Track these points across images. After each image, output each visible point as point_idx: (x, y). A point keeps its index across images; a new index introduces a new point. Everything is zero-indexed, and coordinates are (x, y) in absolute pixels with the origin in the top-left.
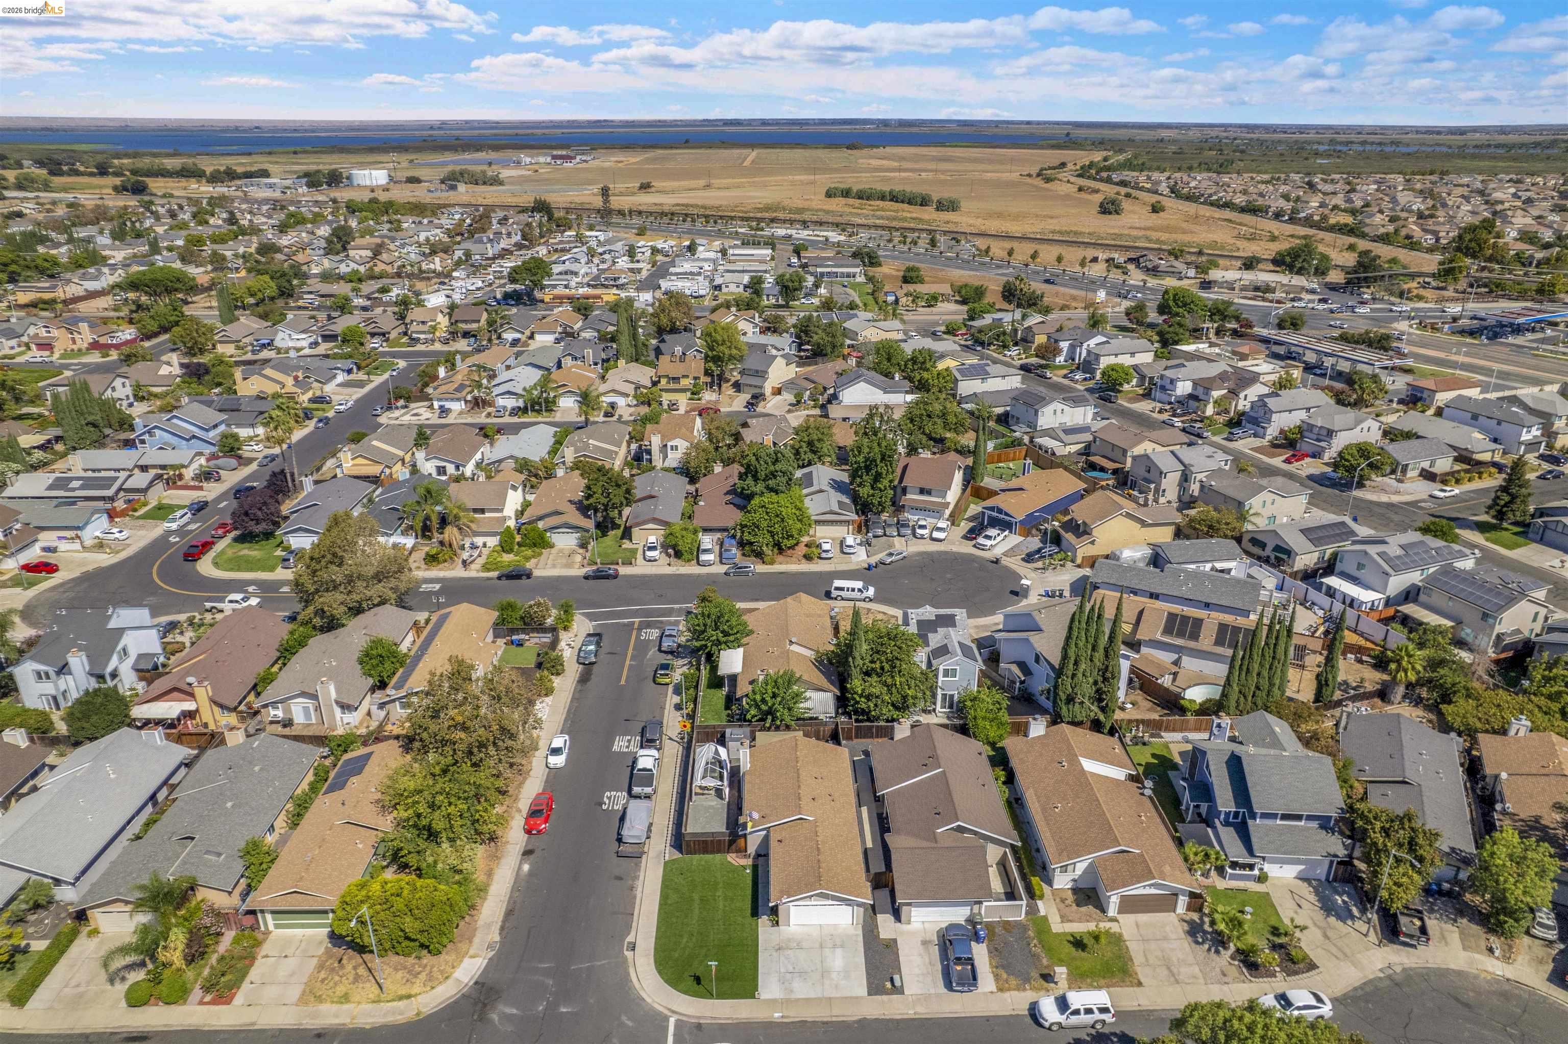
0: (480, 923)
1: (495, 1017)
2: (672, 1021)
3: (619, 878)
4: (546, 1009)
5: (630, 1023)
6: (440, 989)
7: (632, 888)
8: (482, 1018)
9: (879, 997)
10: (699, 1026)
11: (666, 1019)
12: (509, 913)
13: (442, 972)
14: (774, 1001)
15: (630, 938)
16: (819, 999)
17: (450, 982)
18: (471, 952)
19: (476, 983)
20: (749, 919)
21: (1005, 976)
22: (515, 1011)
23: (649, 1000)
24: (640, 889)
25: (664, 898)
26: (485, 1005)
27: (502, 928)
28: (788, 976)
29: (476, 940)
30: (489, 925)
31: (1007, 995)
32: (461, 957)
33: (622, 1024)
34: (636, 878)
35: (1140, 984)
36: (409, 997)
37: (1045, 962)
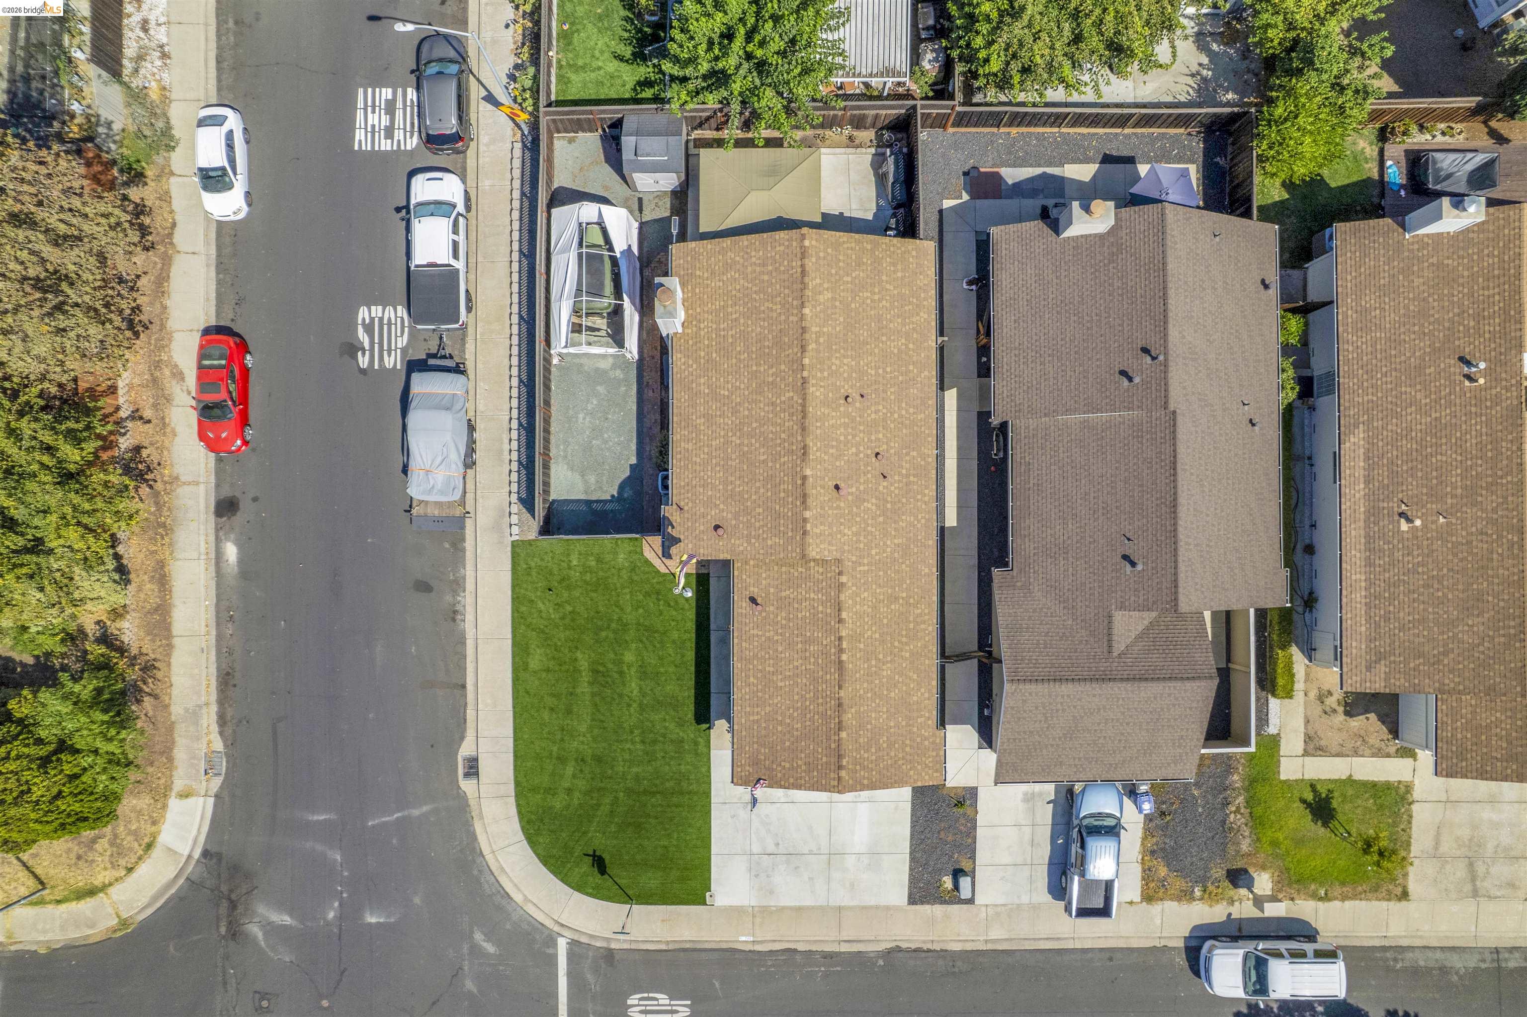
0: (177, 710)
1: (255, 930)
2: (562, 945)
3: (424, 587)
4: (341, 917)
5: (490, 948)
6: (143, 870)
7: (454, 615)
8: (235, 933)
9: (927, 908)
10: (609, 955)
11: (551, 941)
12: (226, 680)
13: (136, 834)
14: (738, 911)
15: (466, 750)
16: (821, 908)
17: (156, 852)
18: (179, 784)
19: (205, 853)
20: (691, 730)
21: (1163, 871)
22: (287, 920)
23: (517, 897)
24: (469, 617)
25: (520, 649)
26: (233, 905)
27: (222, 720)
28: (766, 860)
29: (180, 754)
30: (194, 715)
31: (1156, 909)
32: (161, 796)
33: (475, 950)
34: (458, 585)
35: (1405, 895)
36: (92, 892)
37: (1245, 846)
